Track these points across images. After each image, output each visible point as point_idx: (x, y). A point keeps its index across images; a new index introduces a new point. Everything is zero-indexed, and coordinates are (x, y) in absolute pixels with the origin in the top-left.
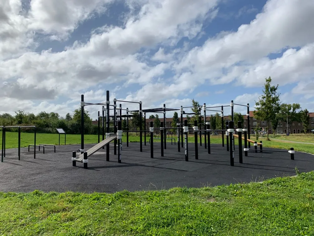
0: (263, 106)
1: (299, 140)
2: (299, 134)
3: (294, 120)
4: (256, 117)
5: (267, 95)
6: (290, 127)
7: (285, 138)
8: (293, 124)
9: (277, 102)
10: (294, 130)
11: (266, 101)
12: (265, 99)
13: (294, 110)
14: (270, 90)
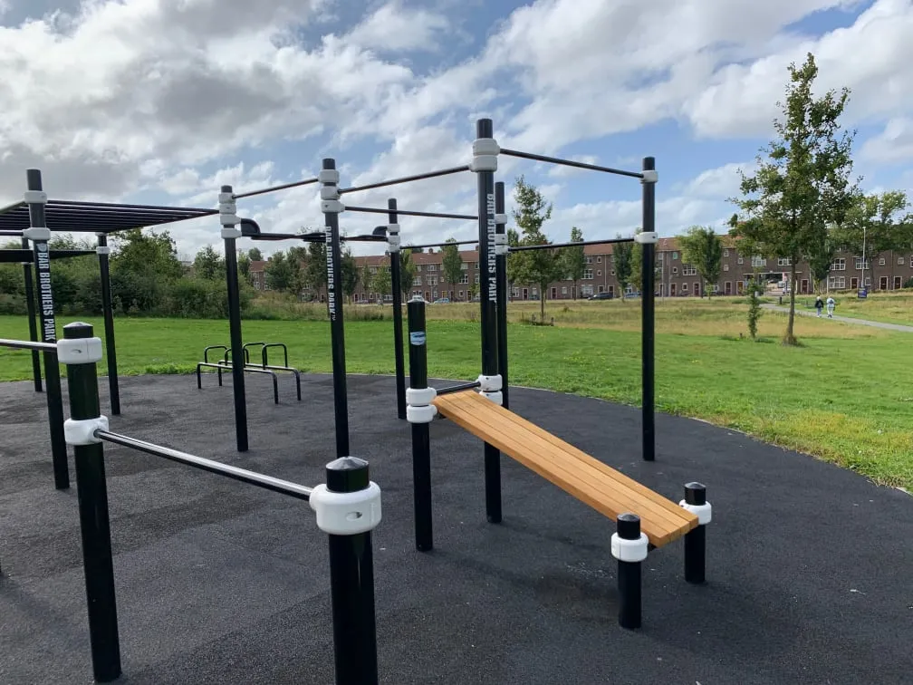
0: (771, 192)
1: (900, 316)
2: (899, 294)
3: (887, 245)
4: (739, 242)
5: (796, 145)
6: (871, 272)
7: (853, 311)
8: (882, 261)
9: (837, 171)
10: (884, 280)
11: (788, 171)
12: (784, 160)
13: (885, 214)
14: (807, 117)
